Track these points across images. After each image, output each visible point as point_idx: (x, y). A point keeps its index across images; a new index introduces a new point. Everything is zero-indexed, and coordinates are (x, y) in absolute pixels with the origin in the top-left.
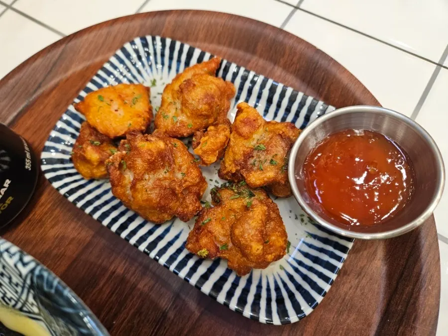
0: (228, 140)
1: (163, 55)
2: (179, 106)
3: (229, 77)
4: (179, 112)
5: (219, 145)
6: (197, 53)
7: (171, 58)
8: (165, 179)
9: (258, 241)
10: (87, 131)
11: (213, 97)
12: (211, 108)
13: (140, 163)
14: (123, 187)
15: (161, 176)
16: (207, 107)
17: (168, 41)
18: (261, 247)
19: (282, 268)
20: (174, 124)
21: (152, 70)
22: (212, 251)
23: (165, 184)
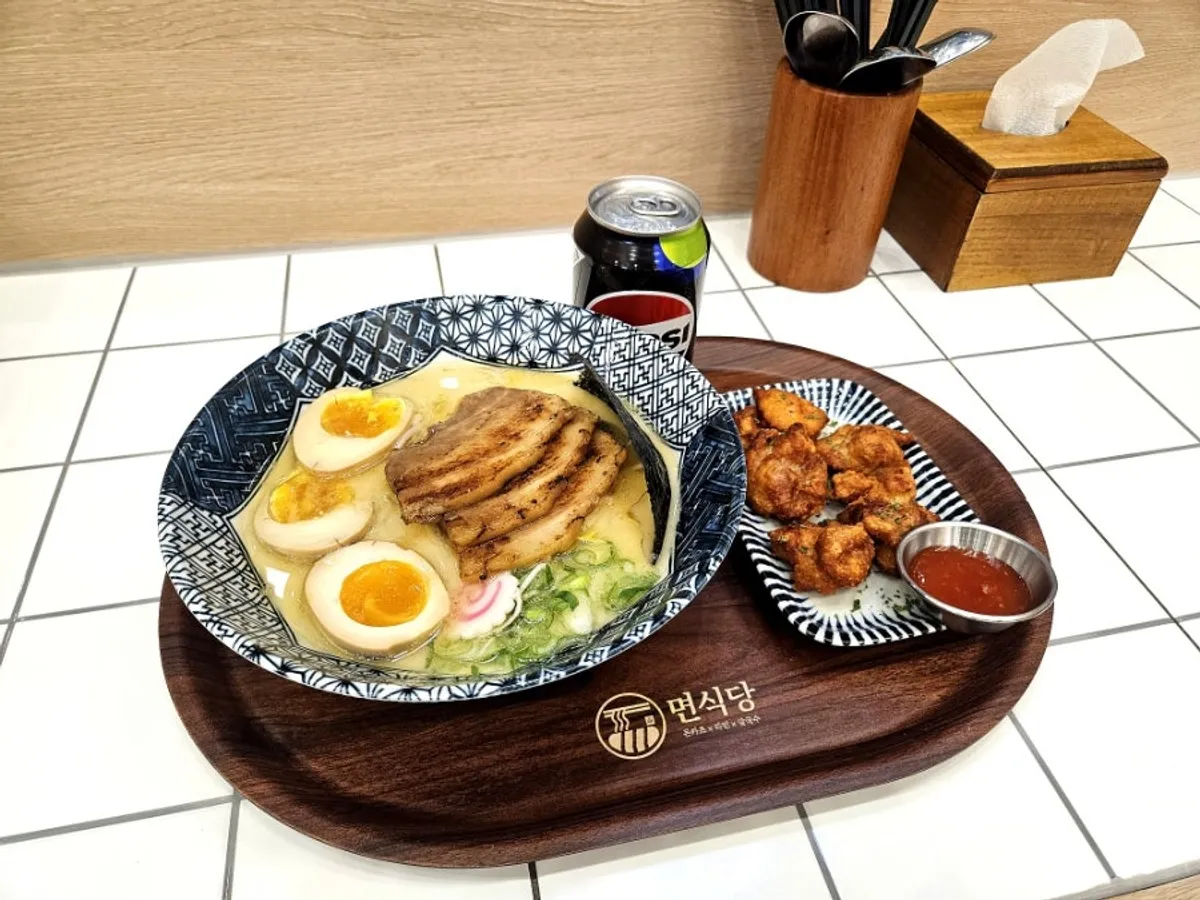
0: (871, 487)
1: (862, 408)
2: (847, 441)
3: (912, 460)
4: (844, 444)
5: (860, 486)
6: (897, 424)
7: (868, 415)
8: (795, 473)
9: (842, 544)
10: (752, 412)
11: (884, 451)
12: (876, 457)
13: (787, 447)
14: (758, 454)
15: (793, 469)
16: (873, 453)
17: (876, 401)
18: (840, 551)
20: (832, 450)
21: (841, 413)
22: (793, 543)
23: (793, 477)
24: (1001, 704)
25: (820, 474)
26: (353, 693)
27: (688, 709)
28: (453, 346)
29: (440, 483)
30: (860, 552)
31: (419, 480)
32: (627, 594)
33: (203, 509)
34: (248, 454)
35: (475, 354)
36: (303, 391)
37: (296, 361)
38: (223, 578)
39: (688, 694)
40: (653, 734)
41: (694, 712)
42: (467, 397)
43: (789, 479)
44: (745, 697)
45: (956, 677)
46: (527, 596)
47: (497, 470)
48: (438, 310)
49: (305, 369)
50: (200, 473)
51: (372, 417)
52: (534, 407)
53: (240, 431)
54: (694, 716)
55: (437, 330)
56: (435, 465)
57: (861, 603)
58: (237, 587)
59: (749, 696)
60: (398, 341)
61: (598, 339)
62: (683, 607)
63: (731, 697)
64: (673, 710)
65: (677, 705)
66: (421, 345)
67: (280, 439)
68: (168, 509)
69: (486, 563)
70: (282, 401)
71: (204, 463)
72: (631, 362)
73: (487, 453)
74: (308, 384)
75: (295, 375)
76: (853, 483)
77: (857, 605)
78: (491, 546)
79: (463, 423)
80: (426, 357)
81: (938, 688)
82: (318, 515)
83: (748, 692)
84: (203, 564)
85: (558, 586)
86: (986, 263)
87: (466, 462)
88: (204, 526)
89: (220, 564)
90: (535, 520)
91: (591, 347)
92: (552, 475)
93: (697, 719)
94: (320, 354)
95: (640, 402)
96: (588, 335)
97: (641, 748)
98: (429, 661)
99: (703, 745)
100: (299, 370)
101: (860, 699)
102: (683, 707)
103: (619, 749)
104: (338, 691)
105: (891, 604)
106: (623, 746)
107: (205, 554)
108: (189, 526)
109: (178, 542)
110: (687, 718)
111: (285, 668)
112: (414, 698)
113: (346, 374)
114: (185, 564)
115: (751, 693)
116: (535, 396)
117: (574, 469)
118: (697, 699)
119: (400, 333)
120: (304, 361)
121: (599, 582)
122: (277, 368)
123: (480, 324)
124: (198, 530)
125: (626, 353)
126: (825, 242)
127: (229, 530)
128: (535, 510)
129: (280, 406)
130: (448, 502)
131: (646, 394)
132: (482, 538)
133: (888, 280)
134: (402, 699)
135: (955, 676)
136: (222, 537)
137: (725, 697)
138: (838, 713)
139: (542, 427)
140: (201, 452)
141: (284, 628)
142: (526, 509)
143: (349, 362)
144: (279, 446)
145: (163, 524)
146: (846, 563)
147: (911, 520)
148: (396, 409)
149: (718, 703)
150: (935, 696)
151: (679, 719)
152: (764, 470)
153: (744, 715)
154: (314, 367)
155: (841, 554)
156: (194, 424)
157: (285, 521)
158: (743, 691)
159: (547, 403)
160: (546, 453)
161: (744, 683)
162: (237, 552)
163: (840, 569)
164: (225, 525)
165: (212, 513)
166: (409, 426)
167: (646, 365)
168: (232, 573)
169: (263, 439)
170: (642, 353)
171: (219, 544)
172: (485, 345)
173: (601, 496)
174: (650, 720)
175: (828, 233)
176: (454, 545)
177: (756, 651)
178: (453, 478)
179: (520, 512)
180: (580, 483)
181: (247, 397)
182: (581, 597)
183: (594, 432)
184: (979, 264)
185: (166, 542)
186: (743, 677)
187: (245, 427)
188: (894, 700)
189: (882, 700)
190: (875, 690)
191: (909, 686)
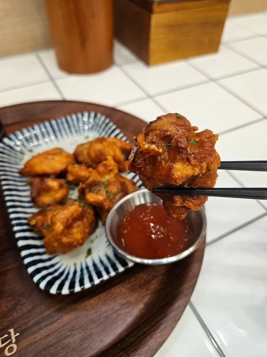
19: (75, 265)
21: (92, 131)
22: (39, 224)
24: (178, 307)
30: (79, 223)
44: (11, 343)
59: (14, 340)
77: (89, 252)
83: (13, 337)
101: (93, 321)
115: (16, 338)
146: (70, 234)
150: (141, 306)
155: (63, 230)
158: (9, 337)
161: (12, 331)
175: (84, 43)
177: (25, 301)
189: (107, 317)
190: (103, 310)
191: (124, 301)
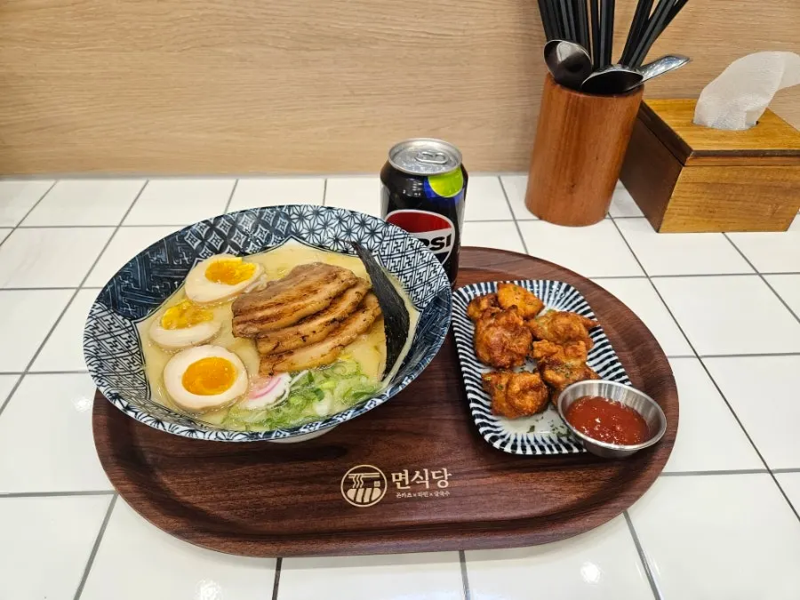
0: (556, 352)
1: (571, 302)
2: (549, 321)
3: (596, 338)
4: (547, 323)
5: (549, 351)
6: (591, 314)
7: (573, 307)
8: (506, 337)
9: (521, 386)
10: (491, 297)
11: (571, 329)
12: (565, 333)
13: (503, 320)
14: (484, 323)
15: (505, 335)
16: (563, 330)
17: (581, 298)
18: (519, 389)
19: (516, 434)
21: (557, 304)
22: (495, 382)
23: (504, 340)
24: (615, 507)
25: (524, 340)
26: (160, 427)
27: (404, 480)
28: (298, 236)
29: (259, 314)
30: (535, 393)
31: (249, 311)
32: (357, 395)
33: (119, 314)
34: (158, 287)
35: (311, 242)
36: (200, 254)
37: (198, 236)
38: (118, 356)
39: (406, 471)
40: (377, 493)
41: (407, 483)
42: (298, 267)
43: (502, 341)
44: (443, 479)
45: (593, 487)
46: (293, 389)
47: (295, 310)
48: (291, 212)
49: (204, 241)
50: (122, 294)
51: (238, 273)
52: (333, 275)
53: (155, 273)
54: (405, 486)
55: (289, 225)
56: (262, 304)
57: (536, 429)
58: (126, 362)
59: (446, 478)
60: (264, 230)
61: (386, 239)
62: (377, 405)
63: (434, 477)
64: (394, 480)
65: (397, 477)
66: (278, 233)
67: (181, 281)
68: (96, 311)
69: (274, 365)
70: (186, 259)
71: (127, 288)
72: (403, 254)
73: (293, 300)
74: (204, 250)
75: (196, 244)
76: (545, 348)
77: (532, 429)
78: (281, 356)
79: (288, 282)
80: (281, 241)
81: (578, 492)
82: (187, 327)
83: (446, 476)
84: (108, 346)
85: (315, 385)
86: (688, 215)
87: (280, 304)
88: (117, 324)
89: (120, 347)
90: (312, 344)
91: (381, 243)
92: (330, 317)
93: (408, 487)
94: (214, 233)
95: (405, 280)
96: (380, 235)
97: (366, 500)
98: (224, 420)
99: (408, 504)
100: (199, 241)
101: (522, 491)
102: (400, 479)
103: (353, 499)
104: (152, 426)
105: (556, 431)
106: (355, 498)
107: (112, 340)
108: (106, 323)
109: (95, 331)
110: (401, 486)
111: (128, 408)
112: (194, 436)
113: (229, 247)
114: (95, 344)
115: (448, 477)
116: (336, 270)
117: (347, 315)
118: (411, 475)
119: (266, 225)
120: (203, 236)
121: (342, 386)
122: (185, 238)
123: (316, 224)
124: (112, 326)
125: (401, 248)
126: (571, 192)
127: (133, 330)
128: (312, 337)
129: (184, 261)
130: (260, 326)
131: (408, 275)
132: (276, 351)
133: (619, 223)
134: (187, 436)
135: (592, 485)
136: (127, 332)
137: (430, 476)
138: (503, 498)
139: (333, 288)
140: (127, 282)
141: (146, 389)
142: (308, 336)
143: (232, 239)
144: (179, 285)
145: (90, 319)
146: (523, 398)
147: (576, 376)
148: (253, 269)
149: (424, 479)
150: (574, 497)
151: (396, 486)
152: (487, 333)
153: (439, 489)
154: (209, 241)
155: (519, 392)
156: (127, 265)
157: (168, 328)
158: (443, 474)
159: (342, 274)
160: (331, 304)
161: (445, 470)
162: (134, 342)
163: (517, 401)
164: (131, 326)
165: (125, 317)
166: (257, 280)
167: (411, 256)
168: (127, 354)
169: (169, 279)
170: (410, 249)
171: (123, 336)
172: (318, 237)
173: (359, 334)
174: (377, 484)
175: (573, 186)
176: (259, 353)
177: (459, 450)
178: (268, 312)
179: (303, 337)
180: (347, 324)
181: (164, 253)
182: (327, 394)
183: (367, 294)
184: (683, 215)
185: (88, 329)
186: (445, 466)
187: (159, 271)
188: (545, 495)
189: (536, 494)
190: (533, 487)
191: (557, 488)
